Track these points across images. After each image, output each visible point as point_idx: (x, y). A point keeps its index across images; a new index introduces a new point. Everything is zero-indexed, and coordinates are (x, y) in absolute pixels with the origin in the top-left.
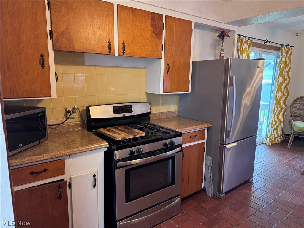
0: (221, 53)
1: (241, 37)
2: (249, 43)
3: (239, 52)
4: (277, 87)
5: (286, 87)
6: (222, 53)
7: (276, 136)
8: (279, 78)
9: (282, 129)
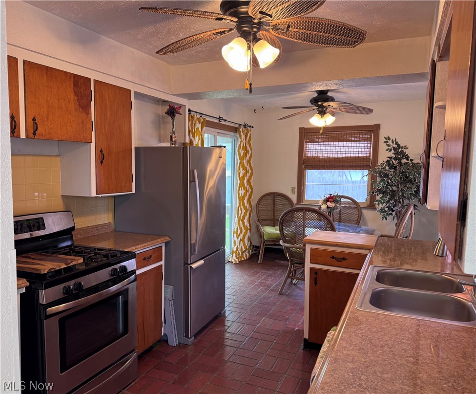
0: (171, 136)
1: (192, 112)
2: (201, 121)
3: (191, 133)
4: (239, 182)
5: (249, 181)
6: (174, 136)
7: (244, 249)
8: (239, 169)
9: (249, 239)
